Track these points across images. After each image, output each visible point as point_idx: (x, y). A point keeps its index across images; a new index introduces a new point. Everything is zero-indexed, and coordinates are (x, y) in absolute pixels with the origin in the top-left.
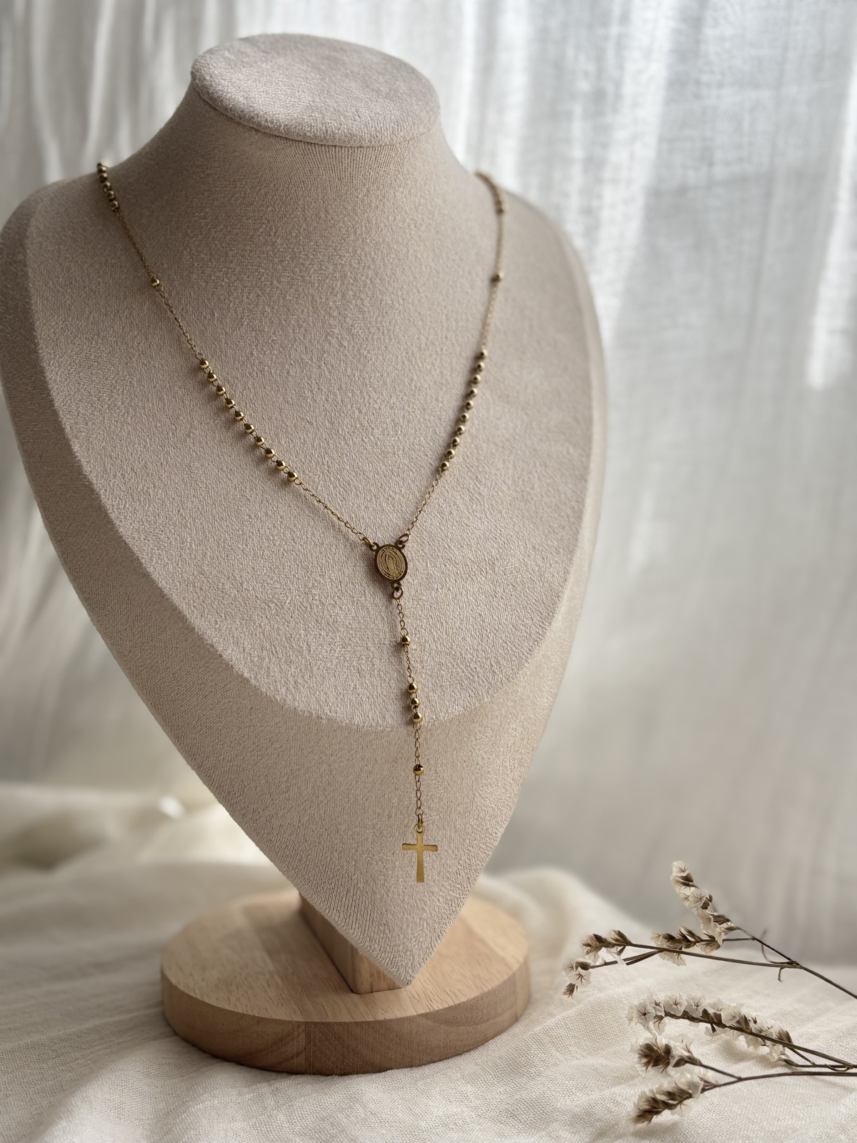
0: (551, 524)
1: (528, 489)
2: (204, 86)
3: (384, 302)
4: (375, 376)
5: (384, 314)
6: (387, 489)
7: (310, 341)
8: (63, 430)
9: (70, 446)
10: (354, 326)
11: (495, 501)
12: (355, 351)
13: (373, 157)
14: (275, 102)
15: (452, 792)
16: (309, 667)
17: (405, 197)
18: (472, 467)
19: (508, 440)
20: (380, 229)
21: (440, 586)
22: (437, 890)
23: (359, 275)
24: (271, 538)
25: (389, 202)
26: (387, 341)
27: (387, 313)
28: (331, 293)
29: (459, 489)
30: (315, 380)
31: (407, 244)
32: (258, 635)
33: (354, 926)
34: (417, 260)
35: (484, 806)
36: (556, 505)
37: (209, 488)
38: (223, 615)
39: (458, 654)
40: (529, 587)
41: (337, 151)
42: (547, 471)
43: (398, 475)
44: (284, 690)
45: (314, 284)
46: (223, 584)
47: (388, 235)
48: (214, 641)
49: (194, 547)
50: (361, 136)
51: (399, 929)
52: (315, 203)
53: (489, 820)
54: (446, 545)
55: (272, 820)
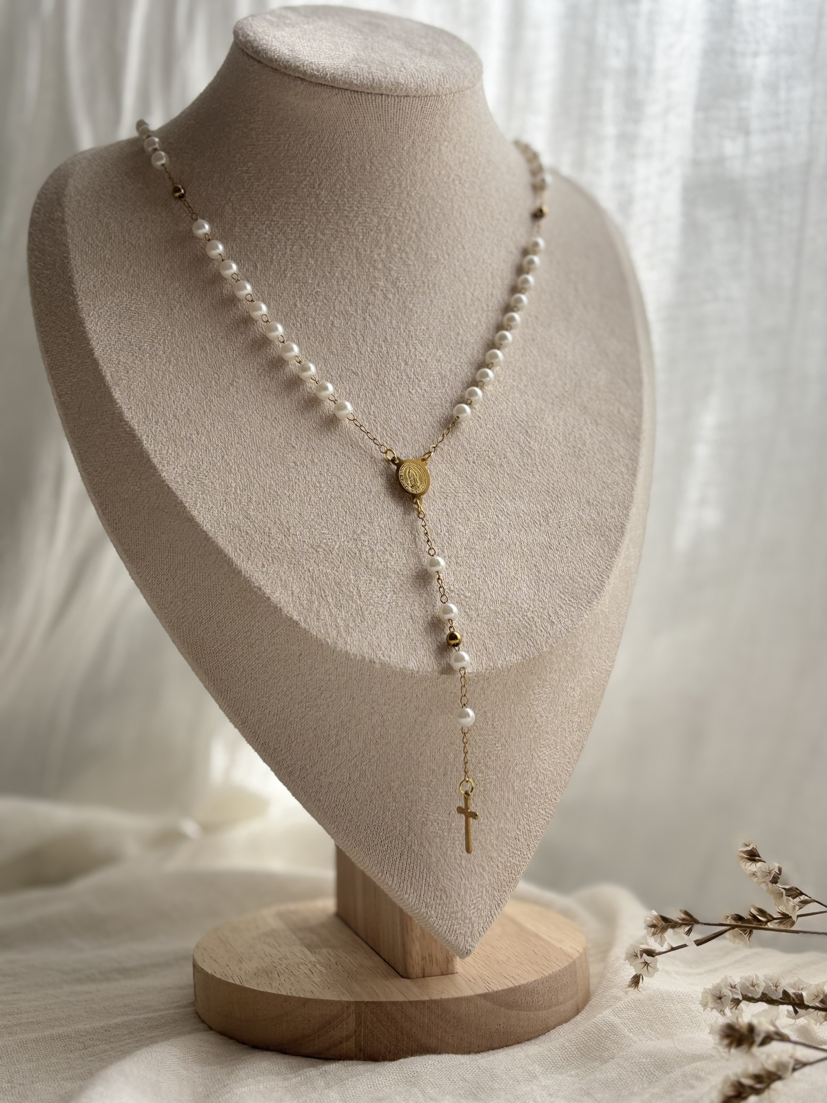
0: (605, 480)
1: (580, 446)
2: (249, 42)
3: (429, 256)
4: (420, 330)
5: (429, 268)
7: (354, 294)
8: (103, 378)
9: (110, 393)
10: (399, 279)
11: (547, 455)
12: (401, 304)
13: (419, 107)
14: (320, 55)
15: (509, 750)
16: (360, 612)
17: (450, 152)
18: (522, 422)
19: (557, 397)
20: (425, 184)
21: (493, 536)
22: (495, 855)
23: (404, 229)
24: (317, 484)
25: (434, 155)
26: (432, 295)
27: (432, 267)
28: (376, 246)
29: (509, 442)
30: (360, 331)
31: (452, 199)
32: (307, 579)
33: (408, 891)
34: (462, 216)
35: (543, 769)
36: (609, 461)
37: (253, 436)
38: (270, 559)
39: (514, 603)
40: (584, 540)
41: (383, 99)
42: (599, 428)
44: (334, 633)
45: (359, 236)
46: (269, 528)
47: (433, 188)
48: (262, 584)
49: (239, 492)
50: (407, 85)
51: (457, 895)
52: (360, 154)
53: (549, 785)
54: (497, 497)
55: (321, 778)
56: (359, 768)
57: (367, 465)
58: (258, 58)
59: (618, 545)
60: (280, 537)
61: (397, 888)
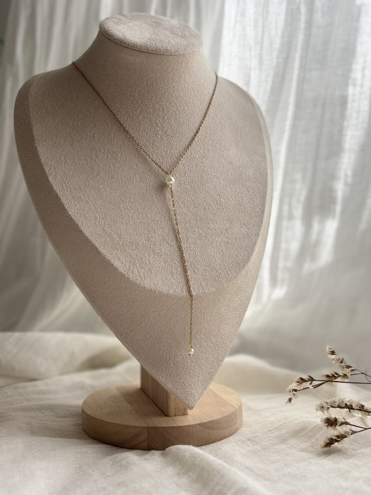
0: (251, 215)
1: (241, 200)
2: (106, 31)
3: (180, 121)
6: (182, 198)
7: (149, 137)
8: (45, 172)
9: (48, 178)
10: (167, 131)
11: (227, 204)
12: (168, 141)
13: (176, 60)
14: (135, 37)
15: (210, 326)
16: (150, 270)
17: (189, 78)
18: (218, 191)
19: (232, 180)
20: (178, 91)
21: (205, 239)
22: (204, 368)
23: (170, 110)
24: (133, 217)
25: (182, 79)
27: (181, 126)
28: (158, 117)
29: (212, 199)
31: (190, 97)
32: (128, 256)
33: (169, 383)
34: (194, 104)
35: (224, 333)
36: (253, 207)
37: (107, 197)
38: (113, 248)
39: (213, 266)
40: (242, 240)
41: (161, 56)
42: (249, 193)
43: (186, 193)
44: (139, 279)
45: (151, 113)
46: (113, 235)
47: (182, 93)
48: (110, 258)
49: (101, 220)
50: (171, 51)
51: (188, 384)
52: (152, 79)
53: (226, 340)
54: (207, 222)
55: (134, 337)
56: (150, 333)
57: (154, 209)
58: (109, 38)
59: (256, 242)
60: (117, 239)
61: (164, 382)
